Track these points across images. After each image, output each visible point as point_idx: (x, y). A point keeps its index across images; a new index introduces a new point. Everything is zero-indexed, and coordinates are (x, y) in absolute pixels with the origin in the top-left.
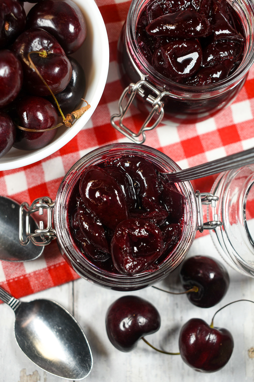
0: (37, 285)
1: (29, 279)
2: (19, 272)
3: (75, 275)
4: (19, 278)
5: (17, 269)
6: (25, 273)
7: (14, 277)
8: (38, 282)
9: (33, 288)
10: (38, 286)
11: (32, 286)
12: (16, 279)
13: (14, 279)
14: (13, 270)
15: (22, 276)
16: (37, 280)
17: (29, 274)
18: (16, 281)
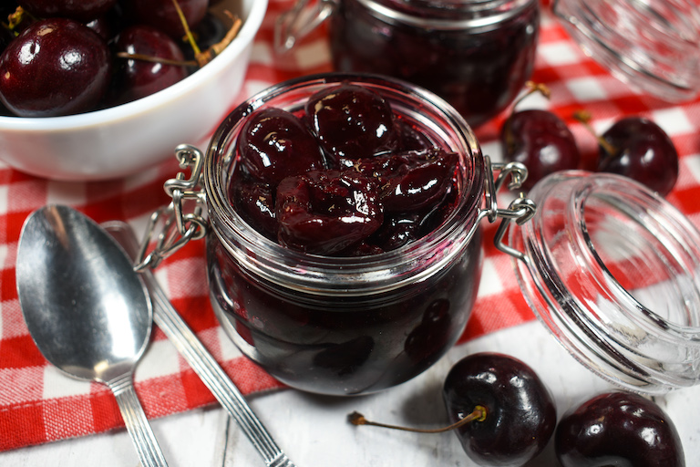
8: (155, 396)
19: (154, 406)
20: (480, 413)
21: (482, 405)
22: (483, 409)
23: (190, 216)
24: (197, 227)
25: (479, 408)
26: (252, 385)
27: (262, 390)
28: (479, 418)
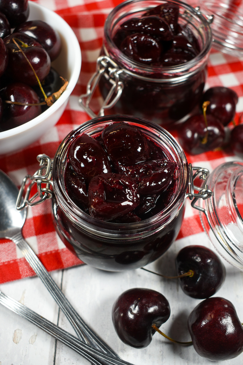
0: (25, 269)
1: (19, 264)
2: (10, 257)
3: (65, 263)
4: (9, 262)
5: (9, 254)
6: (16, 258)
7: (4, 261)
8: (27, 267)
9: (21, 273)
10: (26, 271)
11: (21, 271)
12: (6, 263)
13: (4, 263)
14: (5, 255)
15: (13, 260)
16: (26, 265)
17: (20, 259)
18: (6, 265)
19: (27, 271)
20: (191, 274)
21: (192, 270)
22: (193, 271)
23: (45, 189)
24: (48, 194)
25: (191, 271)
26: (73, 262)
27: (78, 264)
28: (190, 275)
